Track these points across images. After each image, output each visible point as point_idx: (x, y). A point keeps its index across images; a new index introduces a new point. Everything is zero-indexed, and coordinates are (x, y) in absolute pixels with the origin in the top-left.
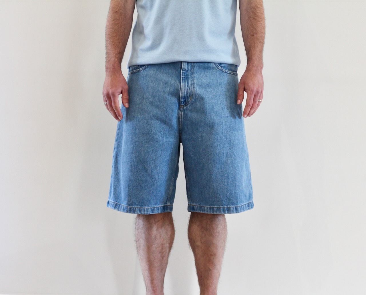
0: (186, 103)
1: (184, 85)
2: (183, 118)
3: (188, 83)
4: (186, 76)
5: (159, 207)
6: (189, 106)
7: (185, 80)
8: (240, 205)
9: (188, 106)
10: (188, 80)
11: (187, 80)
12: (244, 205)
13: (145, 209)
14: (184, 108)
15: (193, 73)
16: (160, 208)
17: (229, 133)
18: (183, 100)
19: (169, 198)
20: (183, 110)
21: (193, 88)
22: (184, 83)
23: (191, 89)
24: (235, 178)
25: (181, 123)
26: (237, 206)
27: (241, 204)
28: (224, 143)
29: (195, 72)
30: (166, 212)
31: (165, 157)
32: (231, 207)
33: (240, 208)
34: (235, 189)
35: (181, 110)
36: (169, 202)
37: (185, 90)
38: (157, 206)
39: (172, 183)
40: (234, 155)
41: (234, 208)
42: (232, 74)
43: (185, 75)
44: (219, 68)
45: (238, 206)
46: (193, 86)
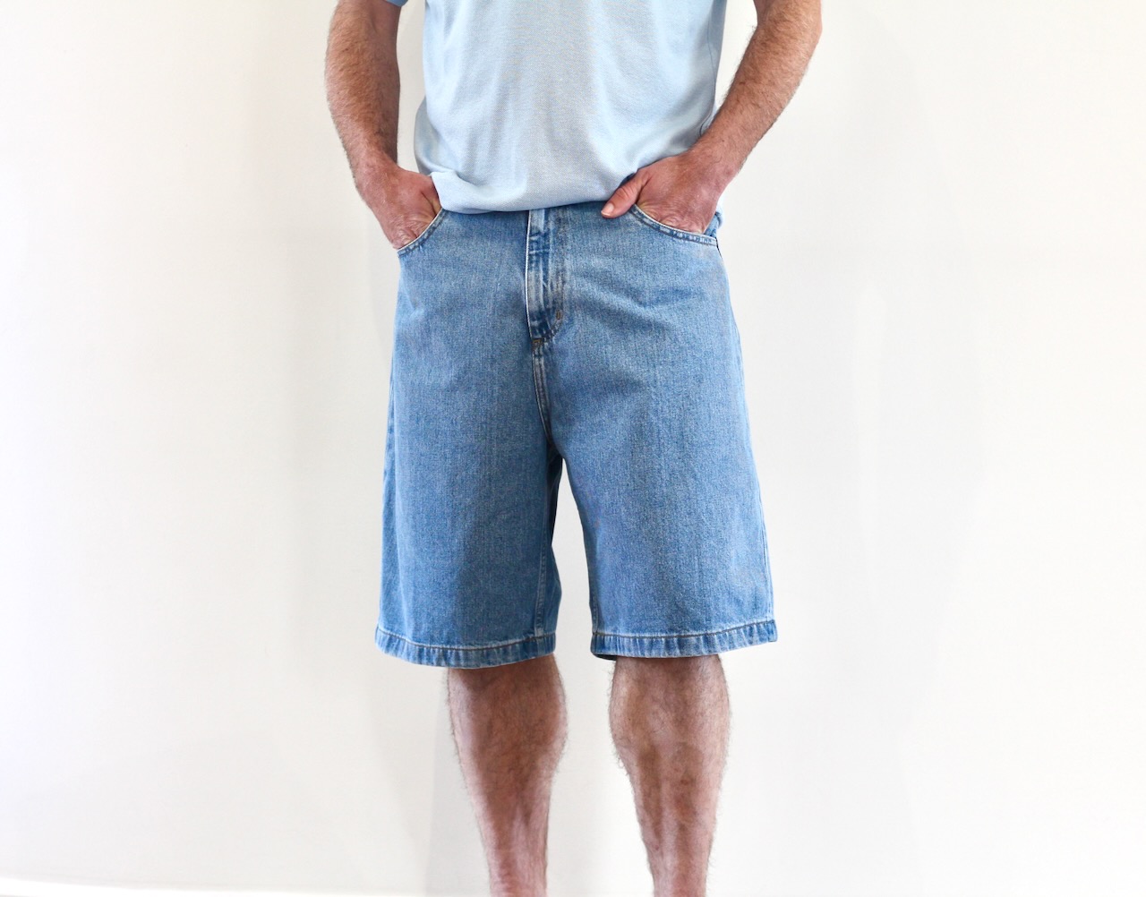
0: (549, 332)
1: (533, 276)
2: (547, 377)
3: (546, 270)
4: (542, 251)
6: (557, 340)
7: (537, 262)
8: (720, 630)
9: (554, 338)
10: (546, 263)
11: (544, 260)
12: (733, 629)
13: (461, 653)
14: (543, 345)
15: (562, 242)
16: (510, 647)
17: (677, 411)
18: (536, 323)
19: (539, 615)
20: (541, 353)
21: (560, 284)
22: (533, 273)
23: (555, 286)
24: (697, 547)
25: (543, 391)
26: (709, 632)
27: (722, 624)
28: (662, 441)
29: (569, 236)
30: (533, 658)
31: (503, 497)
32: (692, 636)
33: (719, 638)
34: (701, 581)
35: (537, 353)
36: (539, 627)
37: (537, 291)
38: (501, 644)
39: (543, 572)
40: (695, 477)
41: (701, 637)
43: (538, 249)
44: (645, 220)
45: (714, 631)
46: (560, 278)
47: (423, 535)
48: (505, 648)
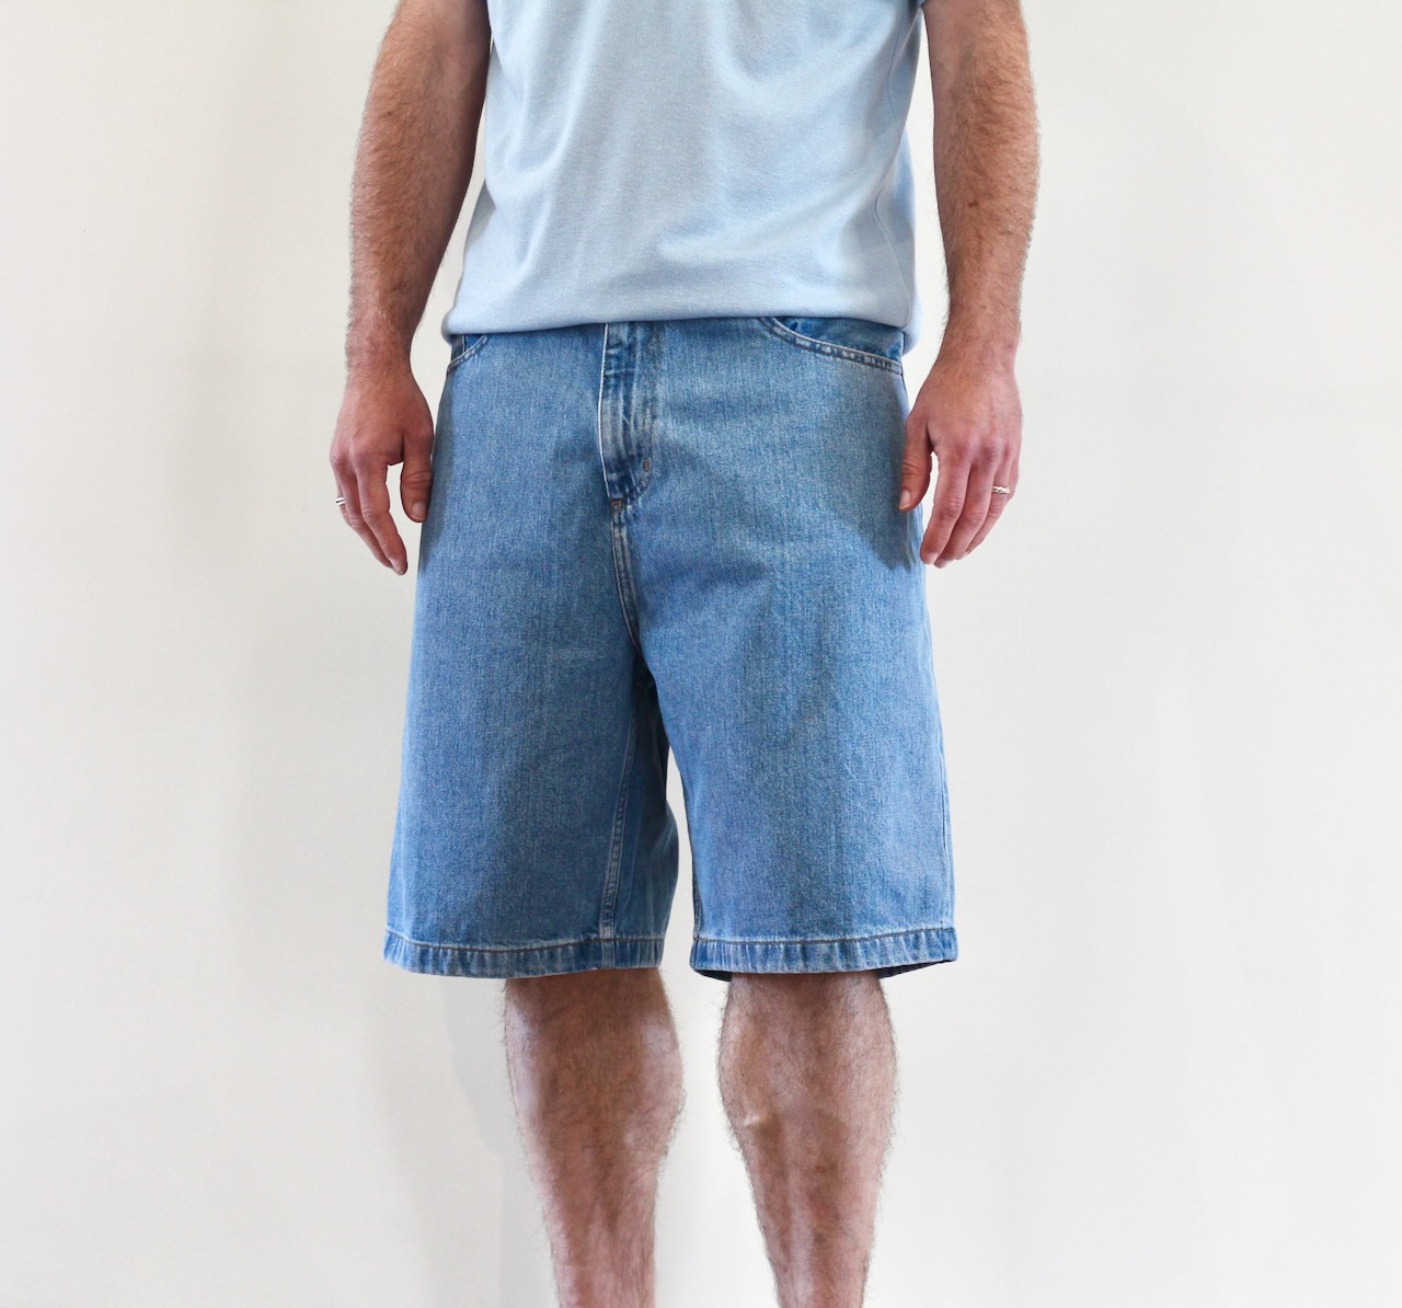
0: (632, 490)
1: (609, 408)
2: (631, 556)
3: (627, 399)
4: (624, 370)
5: (557, 947)
6: (644, 501)
7: (616, 387)
8: (866, 936)
9: (640, 499)
10: (628, 388)
11: (626, 385)
12: (888, 935)
13: (487, 956)
14: (625, 509)
15: (655, 358)
16: (560, 950)
17: (815, 608)
18: (614, 477)
19: (608, 907)
20: (623, 521)
21: (648, 420)
22: (609, 402)
23: (640, 422)
24: (835, 811)
25: (627, 577)
26: (848, 937)
27: (870, 927)
28: (790, 652)
29: (664, 350)
30: (595, 969)
31: (558, 728)
32: (823, 942)
33: (865, 947)
34: (839, 861)
35: (616, 521)
36: (606, 924)
37: (614, 429)
38: (545, 944)
39: (616, 843)
40: (836, 706)
41: (836, 945)
42: (849, 359)
43: (618, 367)
44: (776, 329)
45: (856, 937)
46: (648, 411)
47: (437, 781)
48: (552, 950)
